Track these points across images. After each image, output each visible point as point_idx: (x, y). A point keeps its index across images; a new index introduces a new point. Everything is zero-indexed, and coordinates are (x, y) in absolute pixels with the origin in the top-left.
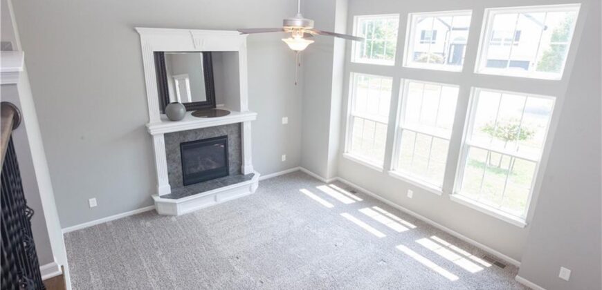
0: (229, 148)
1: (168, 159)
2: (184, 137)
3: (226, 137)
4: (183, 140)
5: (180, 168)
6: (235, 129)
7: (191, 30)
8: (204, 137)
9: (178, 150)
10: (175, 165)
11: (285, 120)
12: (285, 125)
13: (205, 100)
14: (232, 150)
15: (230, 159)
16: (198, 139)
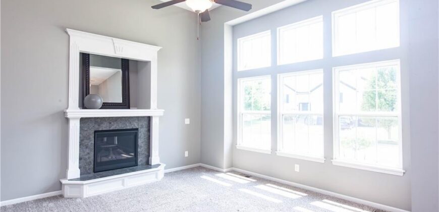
0: (139, 140)
1: (81, 144)
2: (99, 125)
3: (137, 129)
4: (97, 128)
5: (92, 154)
6: (145, 123)
7: (114, 39)
8: (118, 128)
9: (92, 137)
10: (87, 151)
11: (187, 121)
12: (187, 124)
13: (121, 102)
14: (141, 142)
15: (139, 150)
16: (111, 129)
